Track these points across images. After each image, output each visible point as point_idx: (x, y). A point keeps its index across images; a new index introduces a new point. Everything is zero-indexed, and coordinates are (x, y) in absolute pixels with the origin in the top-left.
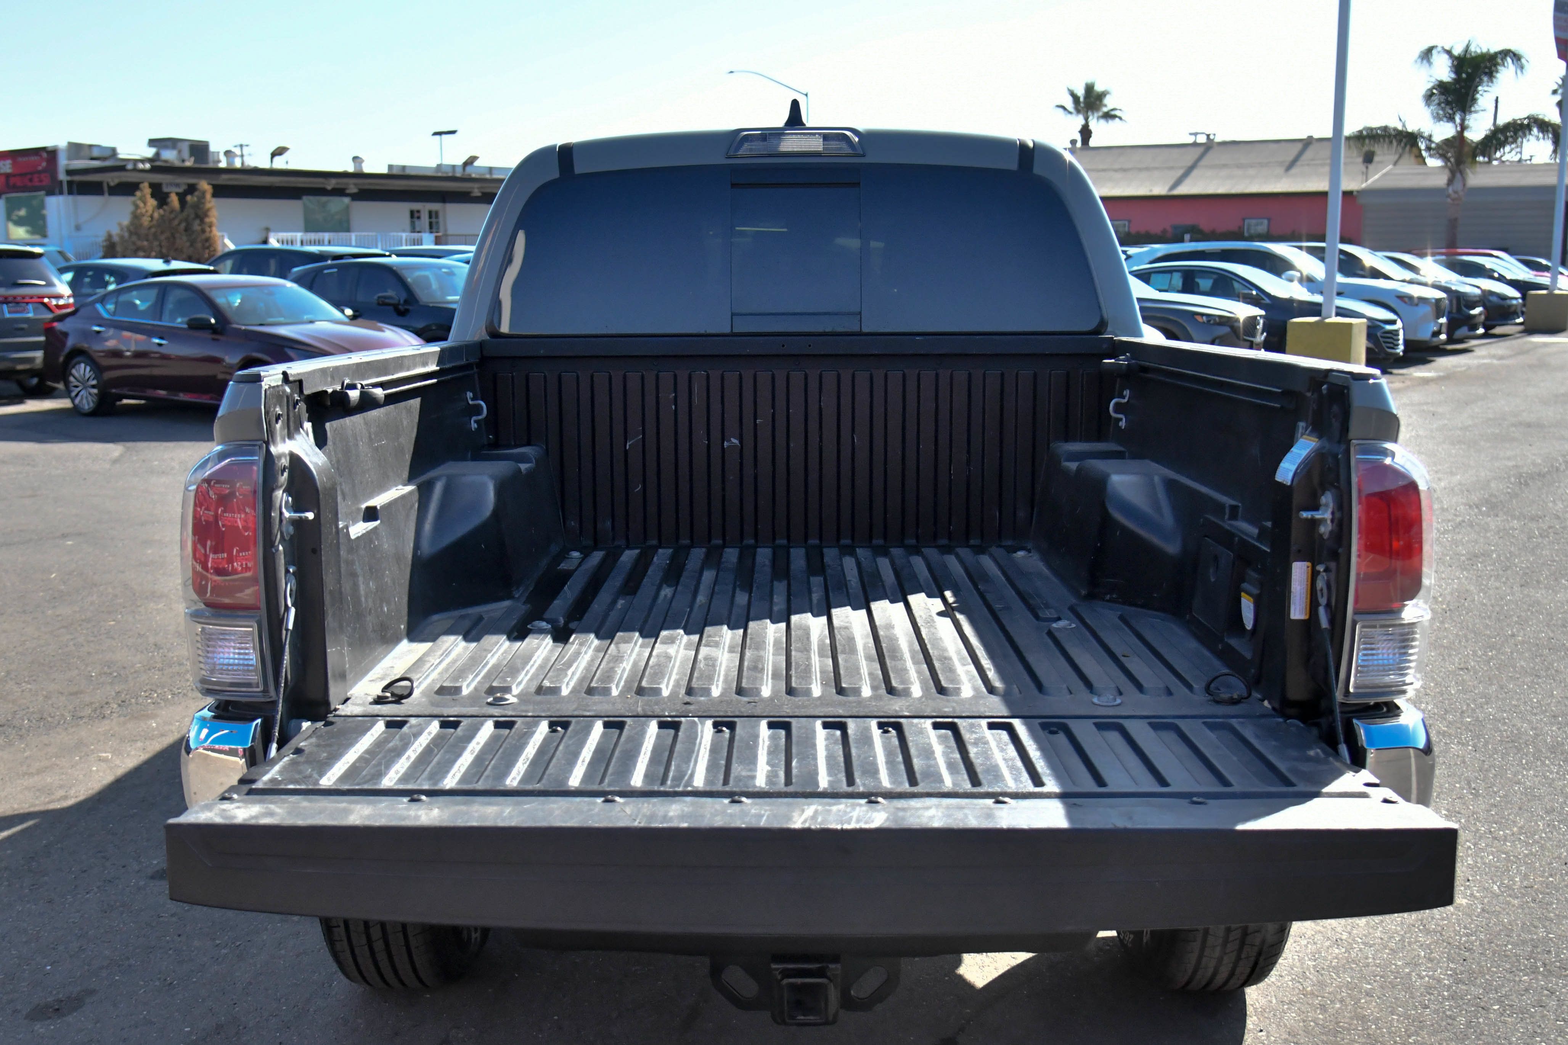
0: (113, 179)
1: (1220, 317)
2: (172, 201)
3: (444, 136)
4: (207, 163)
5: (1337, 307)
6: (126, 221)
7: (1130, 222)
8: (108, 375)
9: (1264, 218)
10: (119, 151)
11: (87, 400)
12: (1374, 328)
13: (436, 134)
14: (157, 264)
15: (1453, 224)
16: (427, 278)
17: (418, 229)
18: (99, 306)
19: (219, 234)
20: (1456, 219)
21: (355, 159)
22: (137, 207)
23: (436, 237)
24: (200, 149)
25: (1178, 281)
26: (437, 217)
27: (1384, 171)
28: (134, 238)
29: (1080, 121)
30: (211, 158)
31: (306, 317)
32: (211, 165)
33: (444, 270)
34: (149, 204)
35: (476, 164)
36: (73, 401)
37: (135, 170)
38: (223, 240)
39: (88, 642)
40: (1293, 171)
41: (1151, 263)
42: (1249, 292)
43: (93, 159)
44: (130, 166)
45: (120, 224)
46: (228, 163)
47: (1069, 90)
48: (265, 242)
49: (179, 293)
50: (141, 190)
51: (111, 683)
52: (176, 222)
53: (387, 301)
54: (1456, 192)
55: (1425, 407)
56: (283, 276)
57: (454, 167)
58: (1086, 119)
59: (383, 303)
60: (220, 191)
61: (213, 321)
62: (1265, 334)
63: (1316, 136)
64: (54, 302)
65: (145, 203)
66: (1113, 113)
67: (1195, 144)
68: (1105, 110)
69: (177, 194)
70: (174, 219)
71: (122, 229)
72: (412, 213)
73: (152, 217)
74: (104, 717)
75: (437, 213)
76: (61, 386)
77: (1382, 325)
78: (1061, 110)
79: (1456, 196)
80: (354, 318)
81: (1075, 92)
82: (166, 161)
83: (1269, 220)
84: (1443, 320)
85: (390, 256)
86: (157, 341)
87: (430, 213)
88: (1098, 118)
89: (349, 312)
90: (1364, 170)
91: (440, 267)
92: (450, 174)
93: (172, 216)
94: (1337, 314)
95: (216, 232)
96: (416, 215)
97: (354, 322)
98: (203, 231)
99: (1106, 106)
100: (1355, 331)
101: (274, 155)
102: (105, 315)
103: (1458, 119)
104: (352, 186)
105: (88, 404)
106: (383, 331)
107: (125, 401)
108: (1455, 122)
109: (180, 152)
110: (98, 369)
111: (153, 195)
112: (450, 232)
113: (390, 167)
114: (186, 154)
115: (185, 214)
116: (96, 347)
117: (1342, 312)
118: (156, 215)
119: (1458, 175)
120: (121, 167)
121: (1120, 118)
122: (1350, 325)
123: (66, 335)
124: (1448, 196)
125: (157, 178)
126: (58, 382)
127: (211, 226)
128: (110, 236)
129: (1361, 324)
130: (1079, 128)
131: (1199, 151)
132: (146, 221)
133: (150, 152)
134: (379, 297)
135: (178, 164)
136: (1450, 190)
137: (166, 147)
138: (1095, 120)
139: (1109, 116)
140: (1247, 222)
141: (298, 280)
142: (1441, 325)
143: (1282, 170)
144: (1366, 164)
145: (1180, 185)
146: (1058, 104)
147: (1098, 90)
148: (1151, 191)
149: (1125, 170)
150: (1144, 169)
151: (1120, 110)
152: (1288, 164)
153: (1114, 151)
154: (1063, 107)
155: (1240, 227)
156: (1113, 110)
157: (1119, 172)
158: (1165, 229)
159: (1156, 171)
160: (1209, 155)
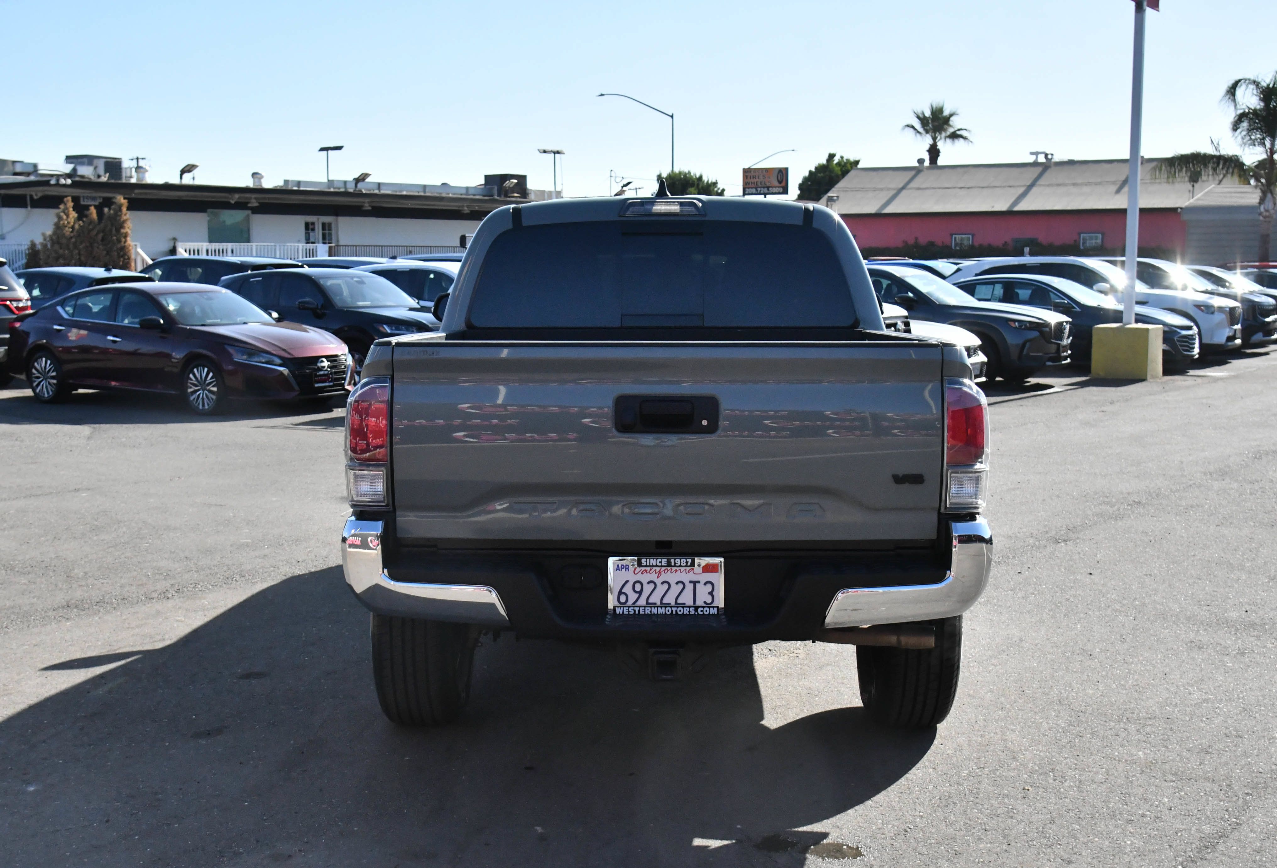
0: (38, 193)
1: (1030, 322)
2: (91, 214)
3: (330, 152)
4: (120, 178)
5: (1136, 314)
6: (49, 232)
7: (973, 235)
8: (68, 367)
9: (1099, 233)
10: (40, 167)
11: (46, 389)
12: (1169, 334)
13: (322, 149)
14: (98, 272)
15: (1265, 239)
16: (339, 285)
17: (312, 240)
18: (59, 308)
19: (132, 244)
20: (1268, 235)
21: (254, 175)
22: (60, 218)
23: (330, 248)
24: (113, 166)
25: (999, 290)
26: (330, 229)
27: (1206, 190)
28: (57, 247)
29: (928, 140)
30: (124, 175)
31: (239, 320)
32: (124, 181)
33: (355, 279)
34: (71, 216)
35: (368, 180)
36: (34, 391)
37: (58, 184)
38: (136, 248)
39: (135, 556)
40: (1125, 190)
41: (977, 275)
42: (1063, 301)
43: (15, 174)
44: (53, 182)
45: (43, 234)
46: (138, 179)
47: (915, 112)
48: (173, 251)
49: (127, 298)
50: (65, 204)
51: (165, 579)
52: (94, 232)
53: (306, 305)
54: (1267, 211)
55: (1204, 401)
56: (215, 283)
57: (345, 182)
58: (934, 139)
59: (303, 307)
60: (136, 205)
61: (162, 321)
62: (1071, 338)
64: (15, 304)
65: (68, 216)
66: (958, 133)
67: (1035, 164)
68: (951, 130)
69: (96, 207)
70: (92, 230)
71: (45, 239)
72: (307, 225)
73: (73, 227)
74: (168, 598)
75: (330, 225)
76: (23, 377)
77: (1178, 330)
78: (907, 128)
79: (1267, 214)
80: (278, 320)
81: (922, 114)
82: (82, 177)
83: (1103, 234)
84: (1238, 327)
85: (302, 266)
86: (110, 338)
87: (324, 225)
88: (946, 137)
89: (275, 315)
90: (1191, 188)
91: (352, 277)
92: (342, 190)
93: (91, 227)
94: (1137, 321)
95: (130, 241)
96: (311, 227)
97: (279, 324)
98: (119, 241)
99: (952, 126)
100: (1151, 335)
101: (183, 172)
102: (65, 316)
103: (1268, 143)
104: (254, 201)
105: (48, 393)
106: (307, 332)
107: (81, 391)
108: (1265, 147)
109: (96, 168)
110: (57, 362)
111: (74, 208)
112: (342, 242)
113: (286, 182)
114: (101, 170)
115: (102, 225)
116: (59, 343)
117: (1140, 319)
118: (77, 226)
119: (1269, 195)
120: (44, 182)
121: (965, 138)
122: (1147, 330)
123: (27, 334)
124: (1260, 214)
125: (77, 192)
126: (21, 373)
127: (126, 236)
128: (33, 245)
129: (1157, 329)
130: (928, 147)
131: (1039, 170)
132: (67, 231)
133: (68, 168)
134: (300, 303)
135: (93, 178)
136: (1262, 209)
137: (82, 164)
138: (943, 141)
139: (954, 136)
140: (1082, 235)
141: (227, 286)
142: (1235, 330)
143: (1114, 188)
144: (1192, 183)
145: (1021, 201)
146: (906, 124)
147: (946, 113)
148: (993, 207)
149: (969, 188)
150: (987, 187)
151: (966, 130)
152: (1121, 182)
153: (959, 170)
154: (913, 127)
155: (1075, 241)
156: (959, 130)
157: (963, 189)
158: (1006, 242)
159: (998, 189)
160: (1047, 174)
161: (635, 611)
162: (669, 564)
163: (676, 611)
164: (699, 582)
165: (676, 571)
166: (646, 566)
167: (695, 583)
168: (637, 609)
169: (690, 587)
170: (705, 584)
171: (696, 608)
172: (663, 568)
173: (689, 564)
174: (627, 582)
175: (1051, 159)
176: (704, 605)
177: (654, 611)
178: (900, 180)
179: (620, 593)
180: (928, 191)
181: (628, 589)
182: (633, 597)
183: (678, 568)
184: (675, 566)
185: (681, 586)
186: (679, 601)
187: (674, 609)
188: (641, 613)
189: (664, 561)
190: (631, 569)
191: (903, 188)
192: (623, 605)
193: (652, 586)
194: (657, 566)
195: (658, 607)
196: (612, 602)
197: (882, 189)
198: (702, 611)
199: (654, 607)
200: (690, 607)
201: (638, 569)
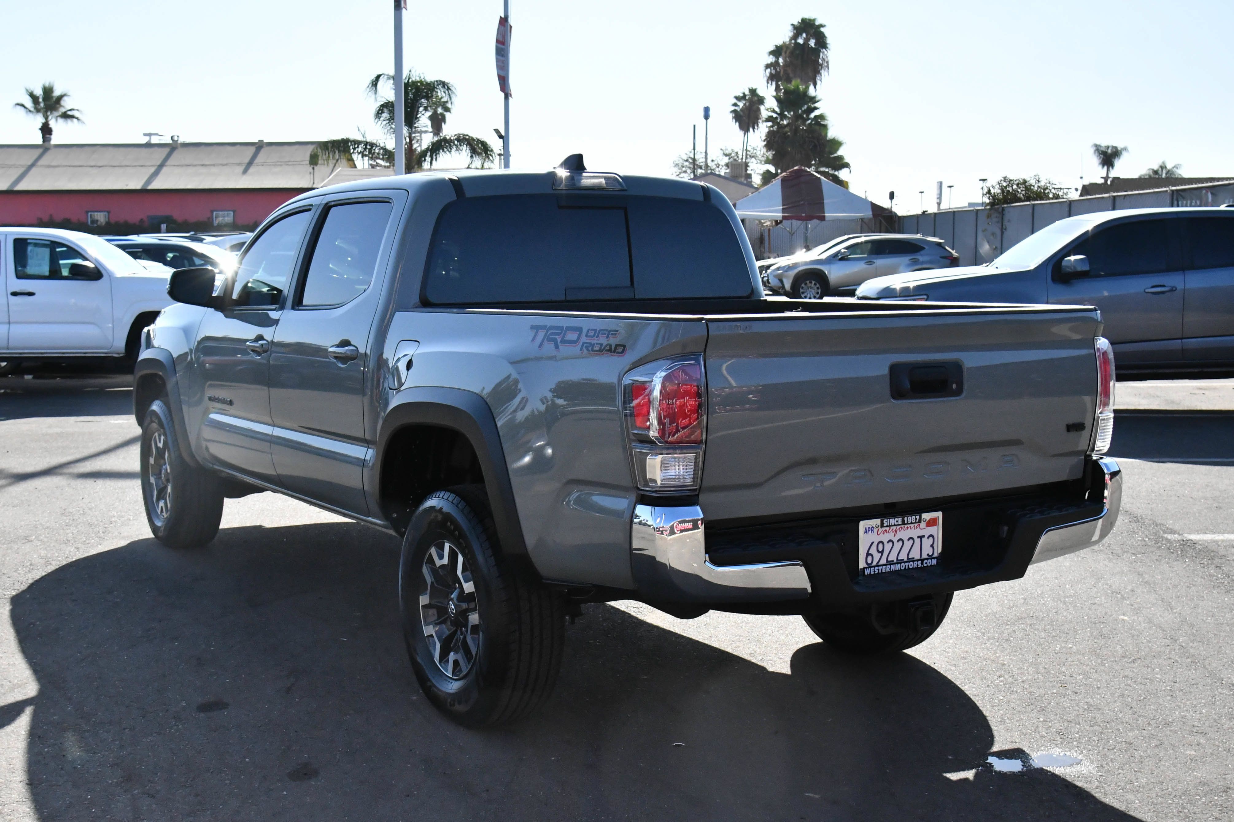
7: (109, 213)
9: (229, 210)
27: (336, 172)
29: (39, 119)
40: (252, 170)
47: (27, 90)
58: (46, 118)
63: (266, 141)
66: (70, 113)
67: (155, 145)
68: (62, 110)
78: (19, 107)
81: (35, 93)
83: (234, 212)
88: (57, 117)
90: (312, 171)
99: (63, 106)
121: (77, 119)
130: (40, 125)
131: (163, 151)
138: (54, 120)
139: (66, 116)
140: (215, 213)
143: (241, 169)
144: (312, 166)
145: (154, 180)
146: (17, 102)
147: (57, 93)
148: (127, 185)
149: (100, 167)
150: (118, 166)
151: (77, 110)
152: (246, 164)
153: (86, 148)
154: (23, 105)
155: (209, 218)
156: (70, 110)
157: (94, 168)
158: (142, 219)
159: (129, 168)
160: (175, 155)
161: (878, 570)
162: (903, 523)
163: (908, 566)
164: (924, 536)
165: (908, 528)
166: (887, 526)
167: (921, 537)
168: (880, 568)
169: (918, 541)
170: (928, 538)
171: (922, 560)
172: (899, 527)
173: (917, 521)
174: (873, 543)
175: (177, 141)
176: (927, 557)
177: (893, 567)
178: (28, 157)
179: (868, 554)
180: (57, 169)
181: (873, 551)
182: (877, 556)
183: (909, 526)
184: (908, 524)
185: (911, 541)
186: (910, 557)
187: (907, 564)
188: (884, 571)
189: (900, 519)
190: (875, 530)
191: (33, 165)
192: (869, 566)
193: (891, 544)
194: (895, 525)
195: (895, 564)
196: (862, 565)
197: (10, 167)
198: (926, 563)
199: (893, 564)
200: (917, 560)
201: (881, 530)
